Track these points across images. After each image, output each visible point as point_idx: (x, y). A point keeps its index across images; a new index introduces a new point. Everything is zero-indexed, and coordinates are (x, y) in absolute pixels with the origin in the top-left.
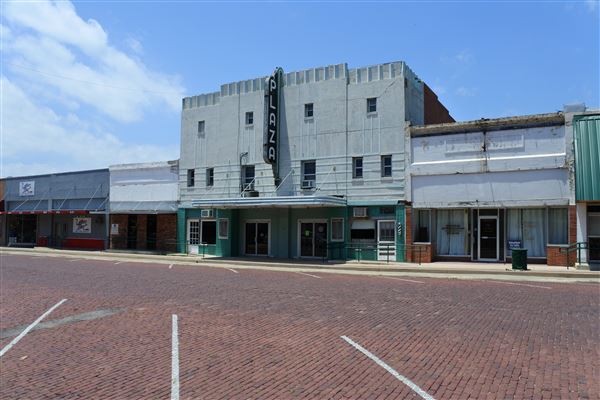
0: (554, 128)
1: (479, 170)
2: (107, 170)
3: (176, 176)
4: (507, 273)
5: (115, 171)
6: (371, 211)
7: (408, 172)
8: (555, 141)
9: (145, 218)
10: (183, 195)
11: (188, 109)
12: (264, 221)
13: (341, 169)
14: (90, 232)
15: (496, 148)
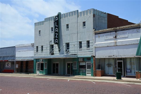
0: (138, 29)
1: (114, 45)
2: (15, 47)
3: (33, 48)
4: (114, 80)
5: (17, 47)
6: (84, 59)
7: (94, 46)
8: (138, 34)
9: (25, 62)
10: (35, 55)
11: (36, 27)
12: (57, 63)
13: (76, 46)
14: (10, 67)
15: (119, 37)
